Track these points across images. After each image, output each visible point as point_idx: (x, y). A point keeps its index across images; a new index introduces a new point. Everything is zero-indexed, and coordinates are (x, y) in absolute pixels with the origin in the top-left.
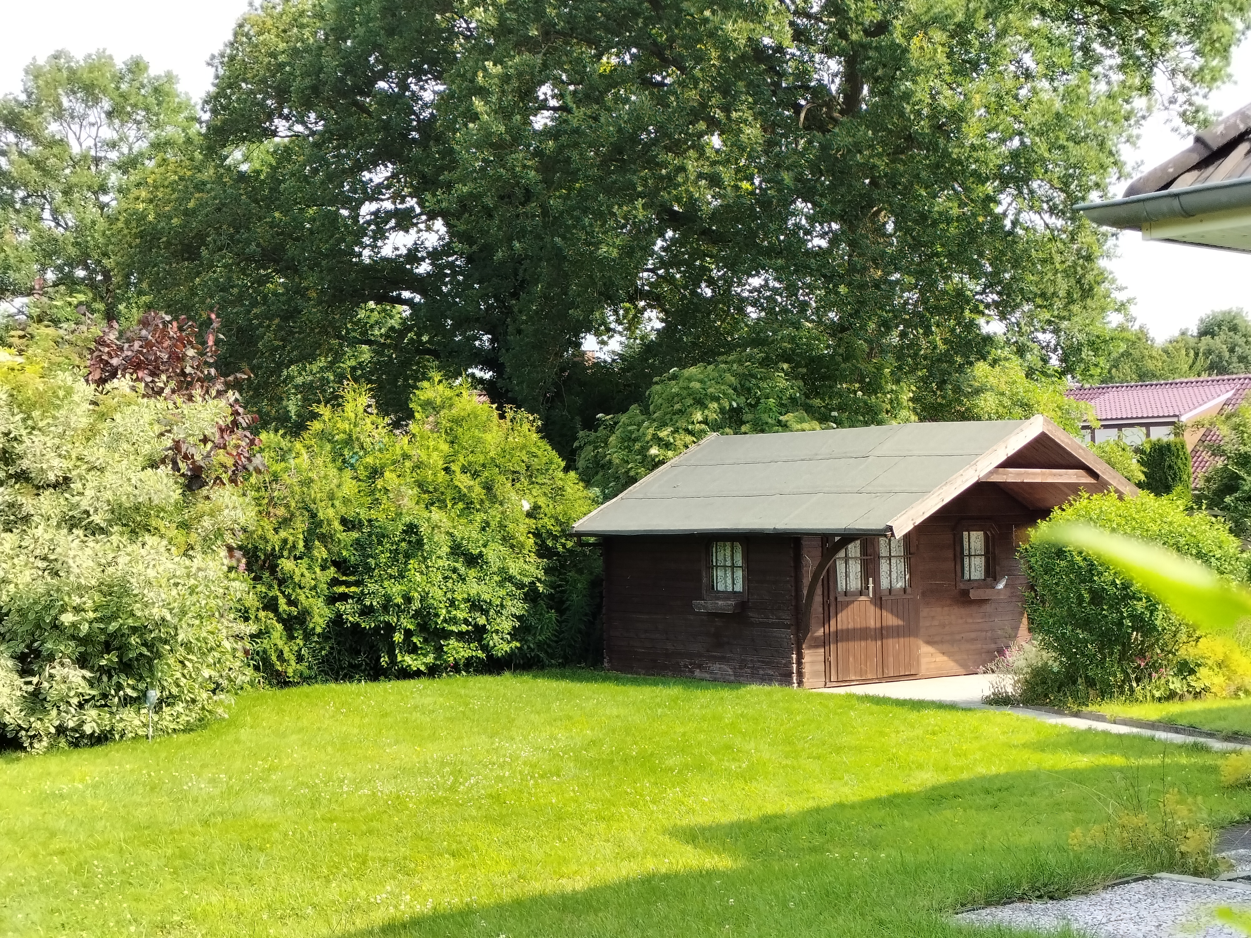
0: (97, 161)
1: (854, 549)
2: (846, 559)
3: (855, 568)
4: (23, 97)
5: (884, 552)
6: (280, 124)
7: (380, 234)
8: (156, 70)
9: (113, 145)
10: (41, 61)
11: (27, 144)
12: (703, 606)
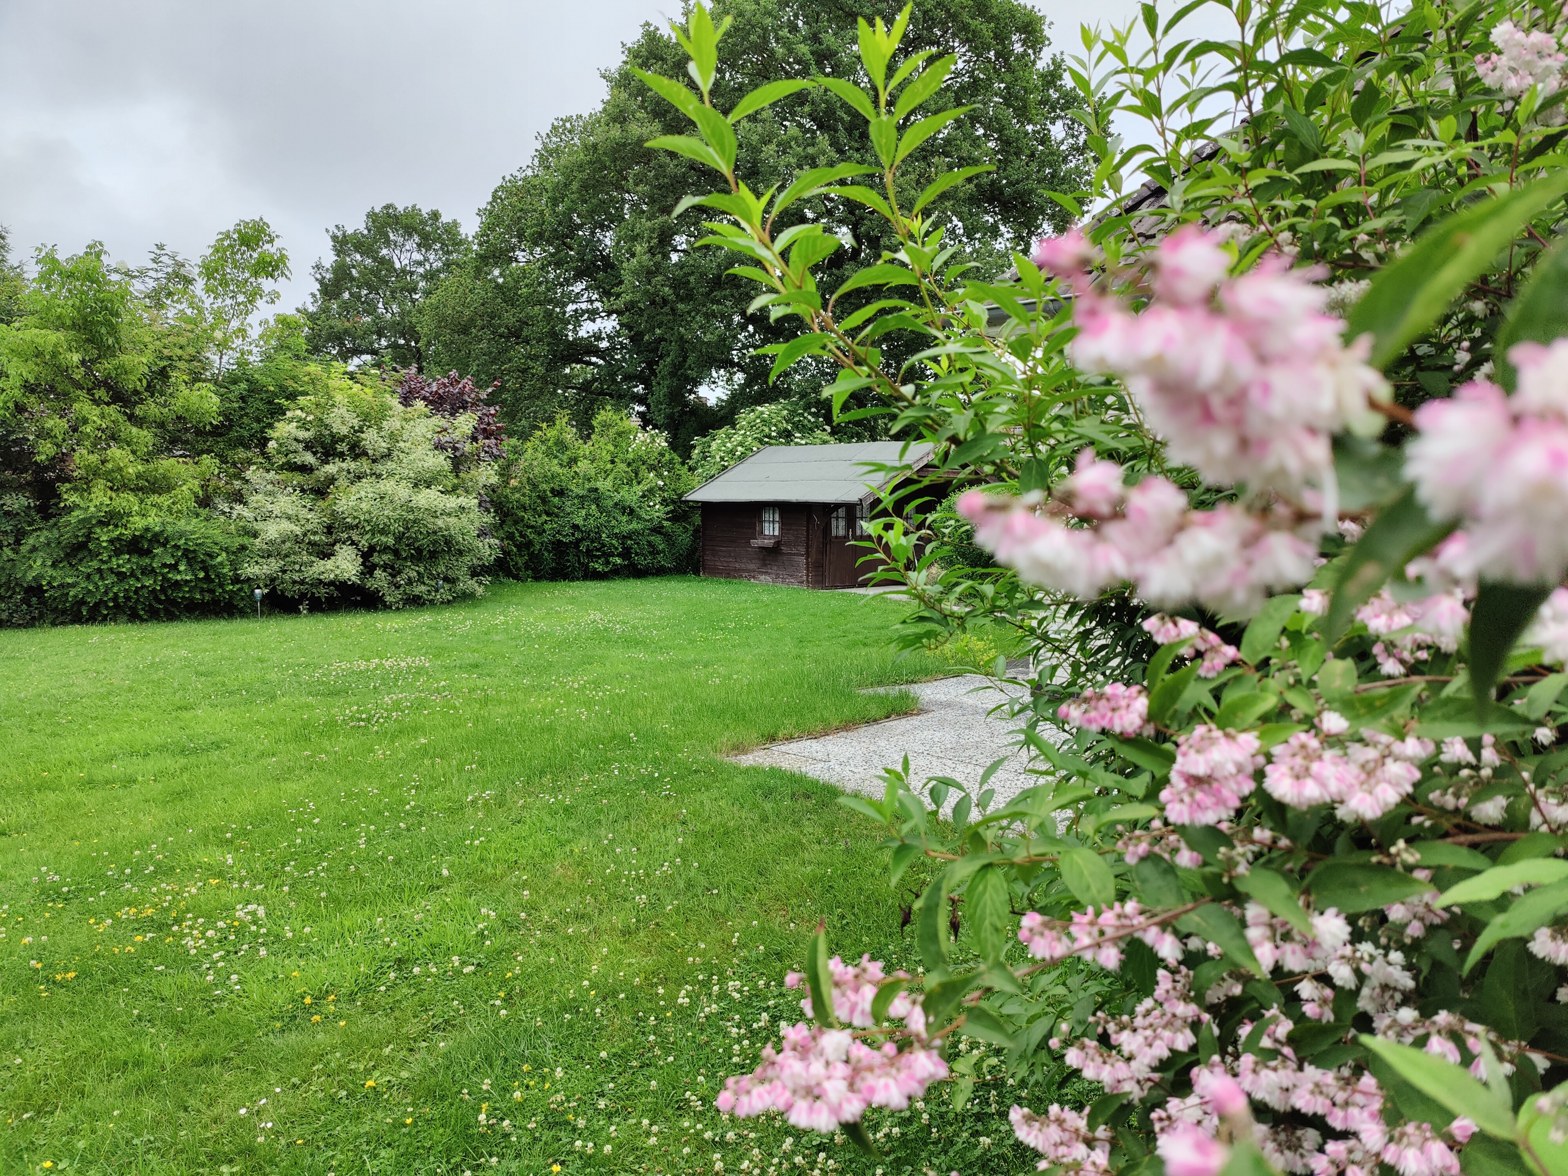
0: (412, 273)
1: (842, 512)
2: (837, 518)
3: (842, 523)
4: (366, 232)
5: (858, 515)
6: (520, 254)
7: (578, 324)
8: (445, 218)
9: (420, 263)
10: (377, 210)
11: (368, 261)
12: (756, 543)
